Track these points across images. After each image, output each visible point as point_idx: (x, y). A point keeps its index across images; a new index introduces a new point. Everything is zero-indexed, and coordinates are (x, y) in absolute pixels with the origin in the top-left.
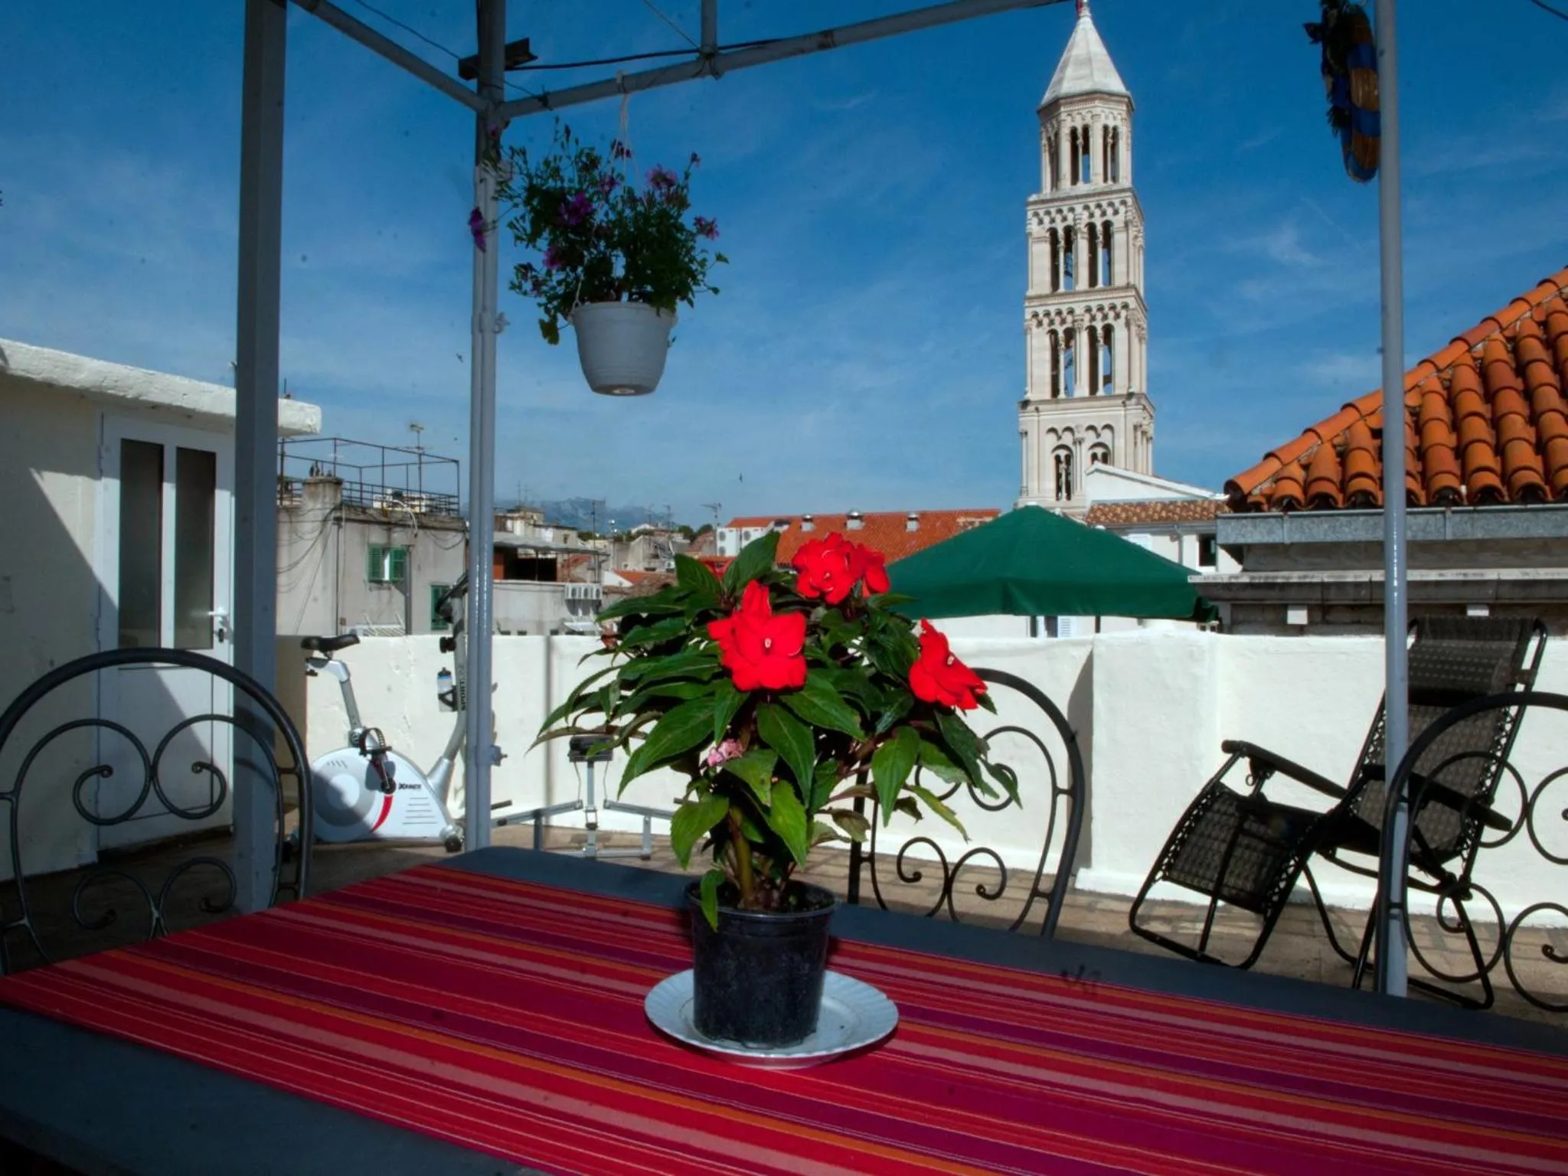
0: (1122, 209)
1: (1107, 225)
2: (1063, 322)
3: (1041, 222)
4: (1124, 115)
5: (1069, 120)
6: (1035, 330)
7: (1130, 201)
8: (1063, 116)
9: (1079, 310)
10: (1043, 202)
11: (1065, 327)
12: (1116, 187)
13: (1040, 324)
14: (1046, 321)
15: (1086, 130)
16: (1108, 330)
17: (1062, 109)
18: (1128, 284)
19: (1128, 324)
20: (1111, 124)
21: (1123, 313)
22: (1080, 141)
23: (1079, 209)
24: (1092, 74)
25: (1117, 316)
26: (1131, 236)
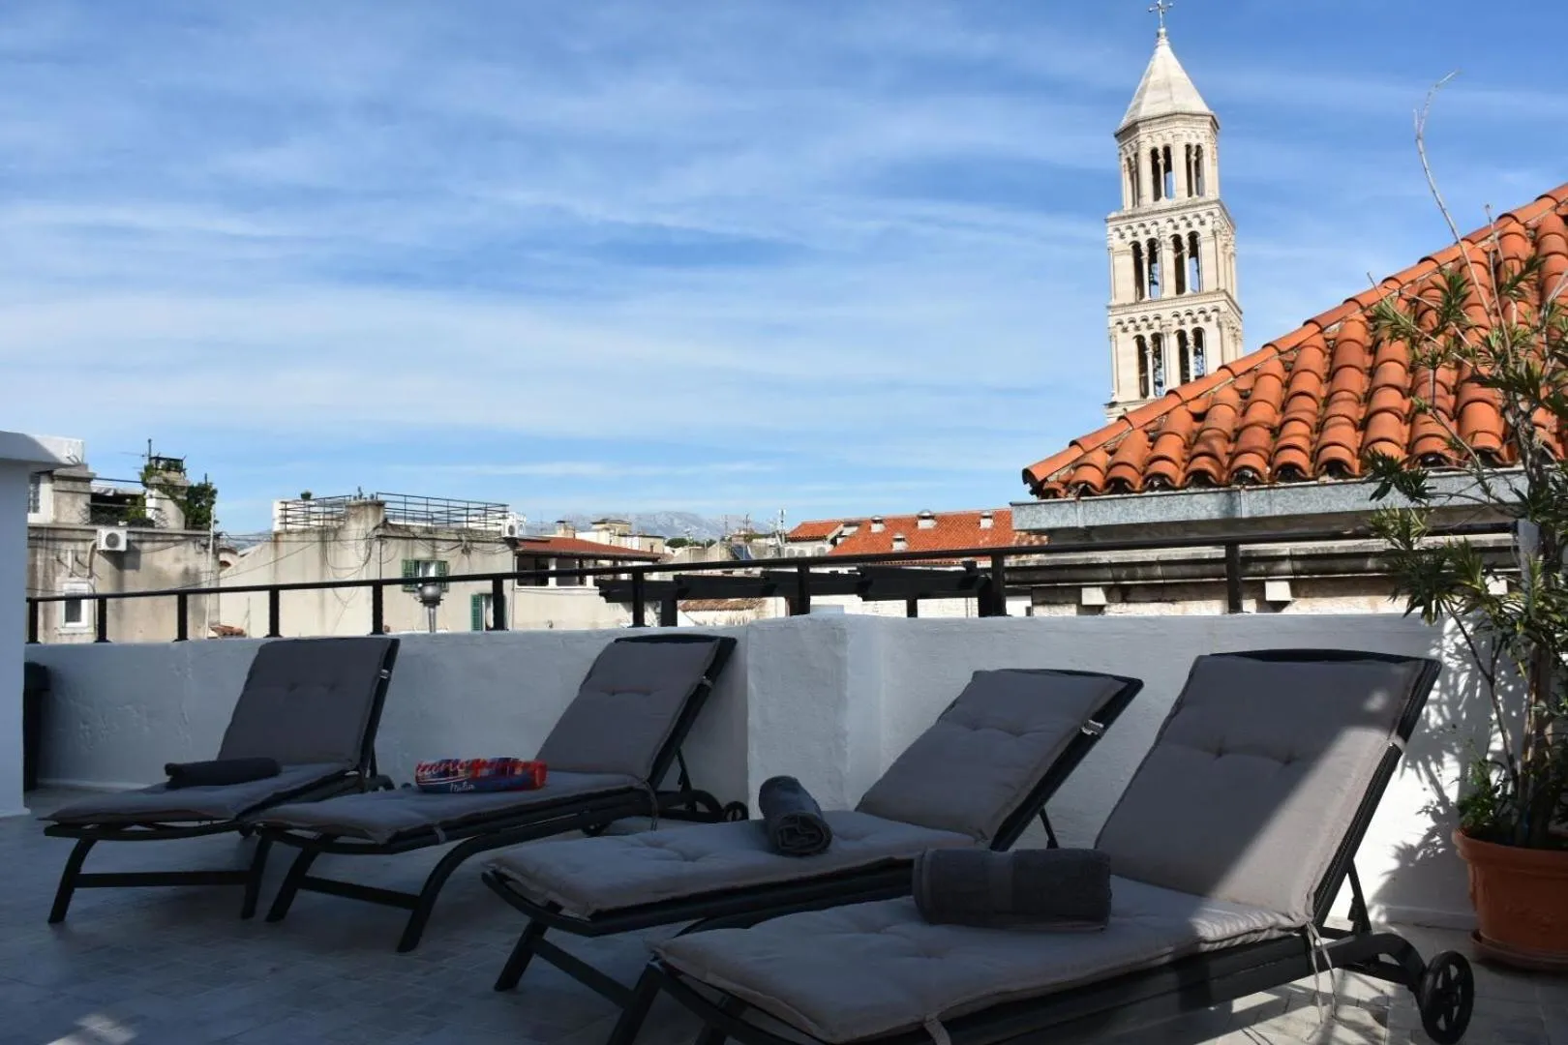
0: (1209, 220)
1: (1193, 236)
2: (1150, 327)
3: (1122, 236)
4: (1208, 133)
5: (1148, 140)
6: (1120, 335)
7: (1217, 213)
8: (1142, 138)
9: (1166, 315)
10: (1124, 218)
11: (1152, 332)
12: (1201, 200)
13: (1125, 330)
14: (1131, 327)
15: (1167, 150)
16: (1198, 333)
17: (1141, 131)
18: (1218, 289)
19: (1219, 325)
20: (1194, 142)
21: (1214, 315)
22: (1161, 161)
23: (1162, 222)
24: (1171, 98)
25: (1208, 319)
26: (1220, 244)
